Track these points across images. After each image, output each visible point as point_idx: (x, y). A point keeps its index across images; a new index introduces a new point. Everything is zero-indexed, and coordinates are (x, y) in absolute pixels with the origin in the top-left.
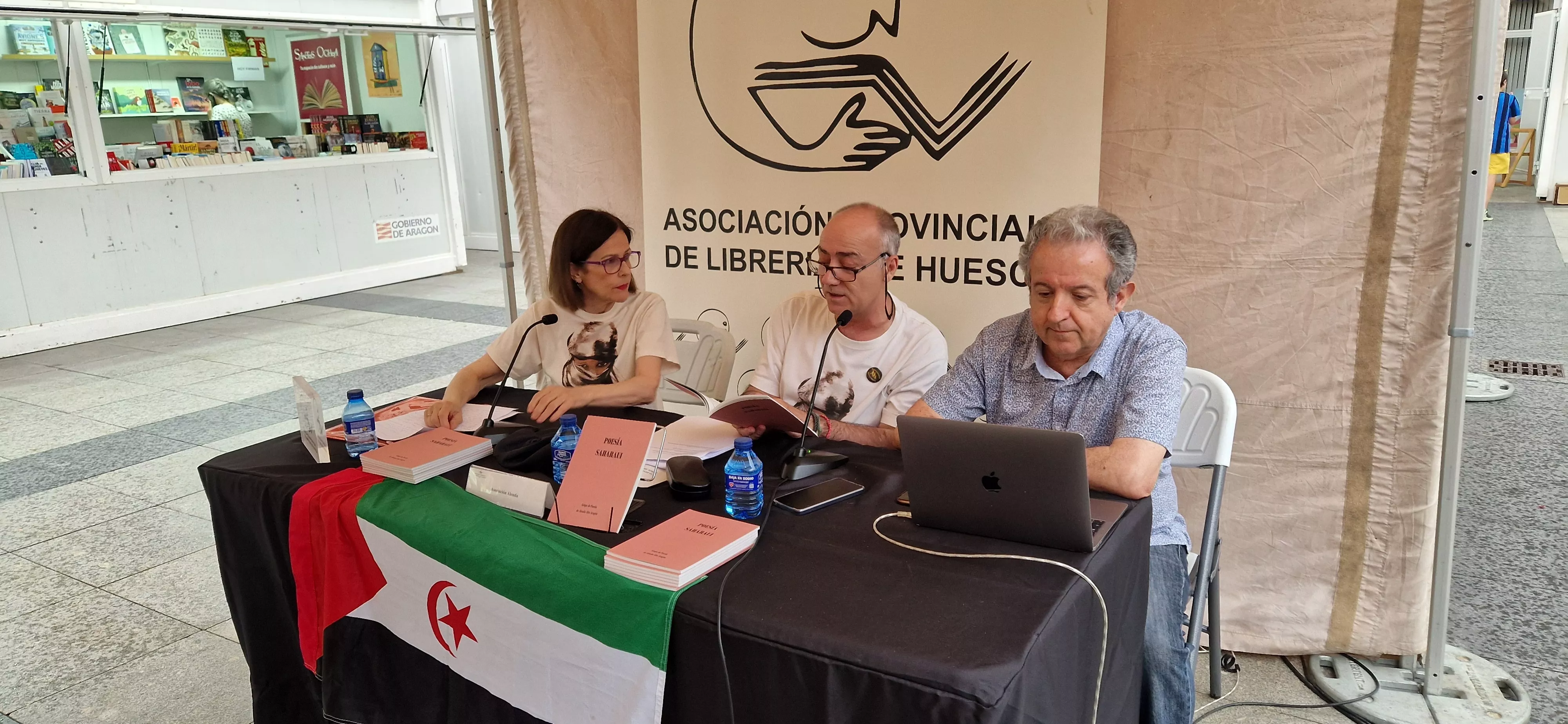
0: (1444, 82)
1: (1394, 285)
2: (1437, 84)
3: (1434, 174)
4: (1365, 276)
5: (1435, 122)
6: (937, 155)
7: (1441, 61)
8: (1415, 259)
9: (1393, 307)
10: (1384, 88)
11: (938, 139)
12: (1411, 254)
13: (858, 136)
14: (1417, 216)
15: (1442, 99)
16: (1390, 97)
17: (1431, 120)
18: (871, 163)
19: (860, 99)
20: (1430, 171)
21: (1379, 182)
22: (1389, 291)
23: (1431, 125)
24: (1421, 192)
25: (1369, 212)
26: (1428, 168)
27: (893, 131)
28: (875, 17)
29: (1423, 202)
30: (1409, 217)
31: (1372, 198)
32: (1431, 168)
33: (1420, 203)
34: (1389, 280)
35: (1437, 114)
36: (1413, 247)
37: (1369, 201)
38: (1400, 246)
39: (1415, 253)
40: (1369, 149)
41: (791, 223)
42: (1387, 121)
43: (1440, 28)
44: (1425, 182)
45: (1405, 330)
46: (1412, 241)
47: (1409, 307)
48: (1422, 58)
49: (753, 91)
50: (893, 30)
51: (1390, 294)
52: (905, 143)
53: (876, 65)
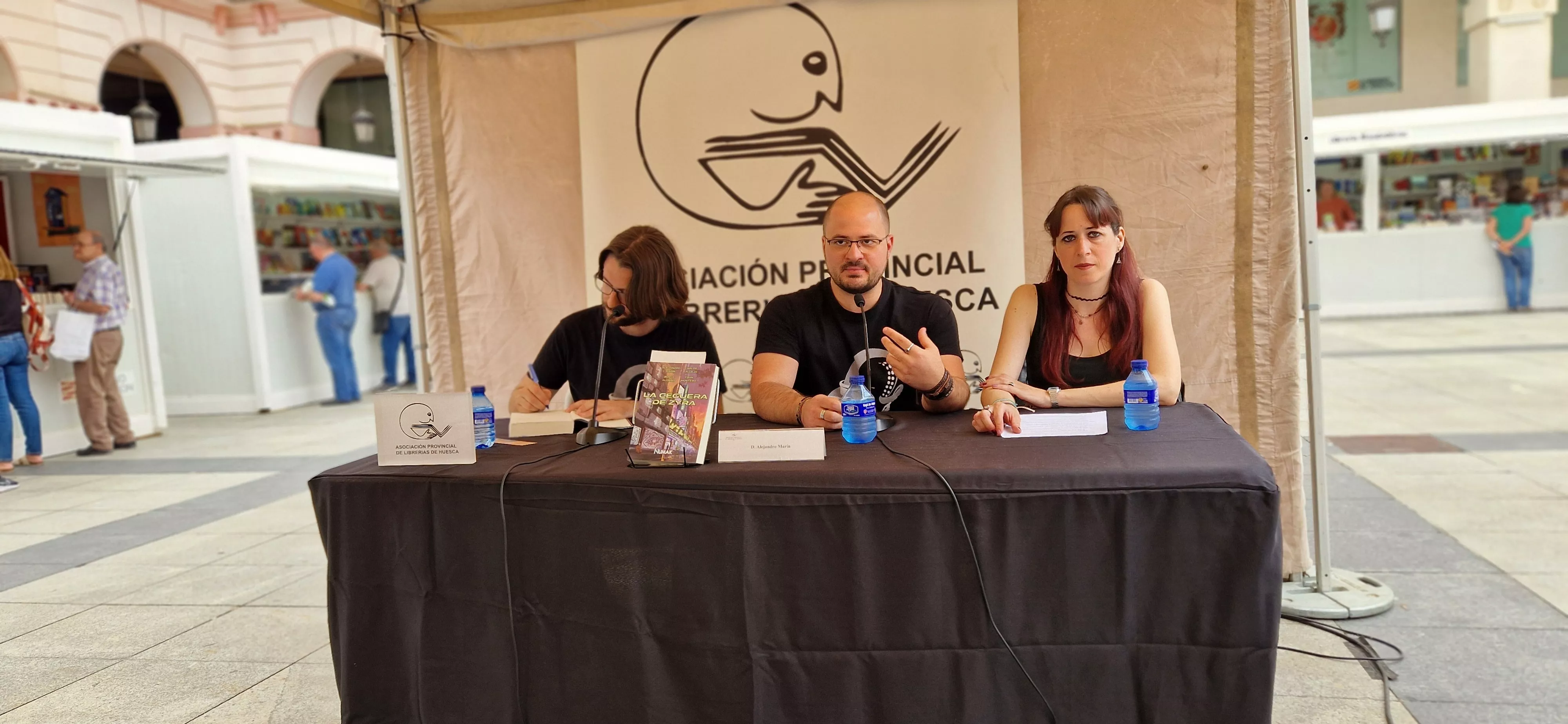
0: (1273, 133)
1: (1257, 282)
2: (1269, 135)
3: (1274, 198)
4: (1235, 278)
5: (1271, 161)
6: (885, 207)
7: (1270, 119)
8: (1269, 261)
9: (1258, 297)
10: (1234, 140)
11: (884, 194)
12: (1266, 258)
13: (810, 195)
14: (1266, 229)
15: (1274, 145)
16: (1238, 146)
17: (1268, 160)
18: (822, 218)
19: (810, 165)
20: (1271, 197)
21: (1237, 208)
22: (1254, 286)
23: (1268, 164)
24: (1267, 212)
25: (1233, 230)
26: (1270, 195)
27: (841, 189)
28: (820, 97)
29: (1269, 219)
30: (1261, 231)
31: (1234, 220)
32: (1271, 194)
33: (1267, 220)
34: (1253, 279)
35: (1272, 156)
36: (1266, 252)
37: (1232, 222)
38: (1258, 253)
39: (1268, 256)
40: (1228, 184)
41: (746, 276)
42: (1238, 163)
43: (1267, 96)
44: (1269, 205)
45: (1268, 315)
46: (1266, 248)
47: (1270, 296)
48: (1257, 117)
49: (703, 162)
50: (837, 106)
51: (1255, 288)
53: (822, 136)
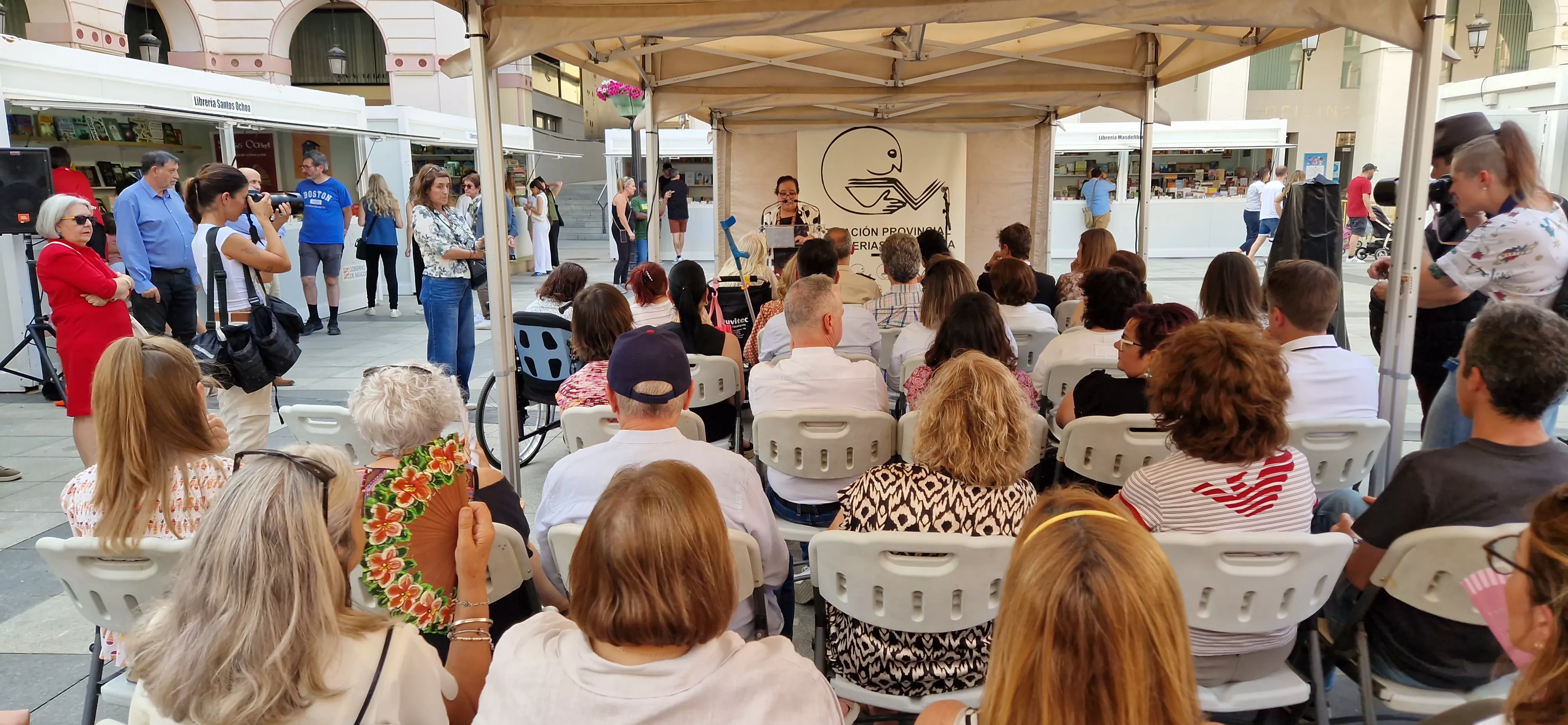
6: (916, 209)
11: (916, 204)
13: (888, 203)
18: (892, 212)
19: (889, 191)
27: (900, 202)
28: (894, 166)
41: (862, 232)
49: (847, 188)
50: (900, 170)
52: (904, 205)
53: (894, 181)
